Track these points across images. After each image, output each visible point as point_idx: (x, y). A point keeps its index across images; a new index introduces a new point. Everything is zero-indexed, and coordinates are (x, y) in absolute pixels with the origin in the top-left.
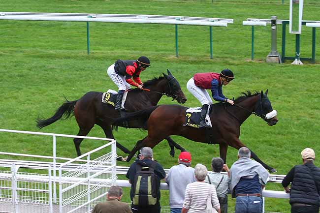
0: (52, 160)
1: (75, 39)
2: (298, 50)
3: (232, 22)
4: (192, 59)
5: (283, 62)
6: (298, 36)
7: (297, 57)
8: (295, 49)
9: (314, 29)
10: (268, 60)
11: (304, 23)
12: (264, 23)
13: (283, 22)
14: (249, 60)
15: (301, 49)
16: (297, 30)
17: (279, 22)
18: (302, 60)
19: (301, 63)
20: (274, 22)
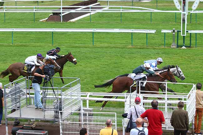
2: (184, 42)
3: (155, 31)
4: (139, 47)
5: (178, 48)
6: (184, 36)
7: (184, 45)
8: (183, 42)
9: (191, 33)
10: (171, 47)
11: (187, 32)
12: (170, 32)
13: (177, 31)
14: (163, 47)
15: (185, 42)
16: (184, 34)
17: (176, 31)
18: (186, 46)
19: (185, 48)
20: (174, 31)
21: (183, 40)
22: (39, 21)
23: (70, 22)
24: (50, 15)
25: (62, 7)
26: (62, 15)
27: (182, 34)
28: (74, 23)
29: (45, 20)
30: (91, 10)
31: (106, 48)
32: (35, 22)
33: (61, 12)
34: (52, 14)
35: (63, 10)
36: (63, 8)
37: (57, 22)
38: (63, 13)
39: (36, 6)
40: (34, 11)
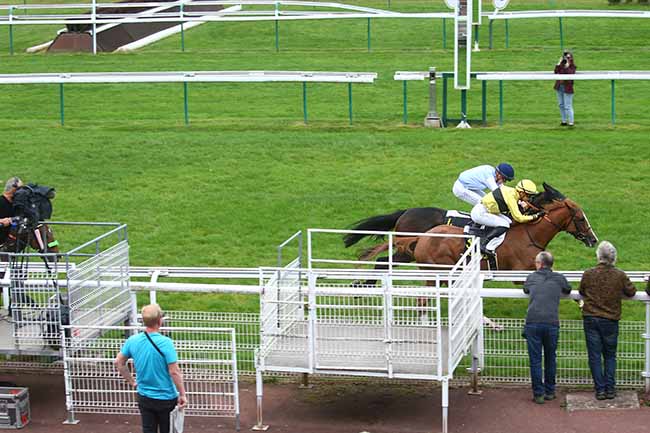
0: (387, 267)
1: (145, 105)
2: (464, 110)
3: (376, 77)
4: (326, 125)
5: (445, 126)
6: (464, 91)
7: (463, 119)
8: (460, 109)
9: (484, 82)
10: (426, 124)
11: (473, 76)
12: (422, 78)
13: (444, 74)
14: (402, 125)
15: (468, 108)
16: (465, 84)
17: (439, 75)
18: (469, 122)
19: (469, 127)
21: (460, 103)
22: (25, 51)
23: (121, 54)
24: (59, 33)
25: (94, 6)
26: (97, 30)
27: (459, 84)
28: (131, 54)
29: (44, 49)
30: (185, 16)
31: (225, 129)
32: (15, 54)
33: (93, 21)
34: (65, 29)
35: (98, 16)
36: (99, 11)
37: (79, 53)
38: (98, 25)
39: (16, 7)
40: (11, 22)
